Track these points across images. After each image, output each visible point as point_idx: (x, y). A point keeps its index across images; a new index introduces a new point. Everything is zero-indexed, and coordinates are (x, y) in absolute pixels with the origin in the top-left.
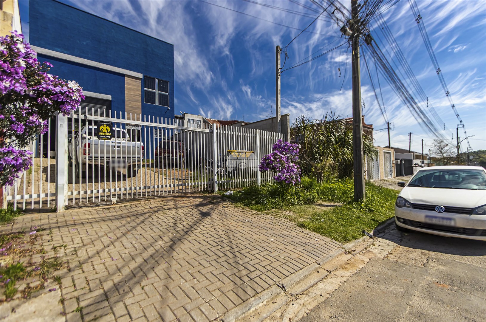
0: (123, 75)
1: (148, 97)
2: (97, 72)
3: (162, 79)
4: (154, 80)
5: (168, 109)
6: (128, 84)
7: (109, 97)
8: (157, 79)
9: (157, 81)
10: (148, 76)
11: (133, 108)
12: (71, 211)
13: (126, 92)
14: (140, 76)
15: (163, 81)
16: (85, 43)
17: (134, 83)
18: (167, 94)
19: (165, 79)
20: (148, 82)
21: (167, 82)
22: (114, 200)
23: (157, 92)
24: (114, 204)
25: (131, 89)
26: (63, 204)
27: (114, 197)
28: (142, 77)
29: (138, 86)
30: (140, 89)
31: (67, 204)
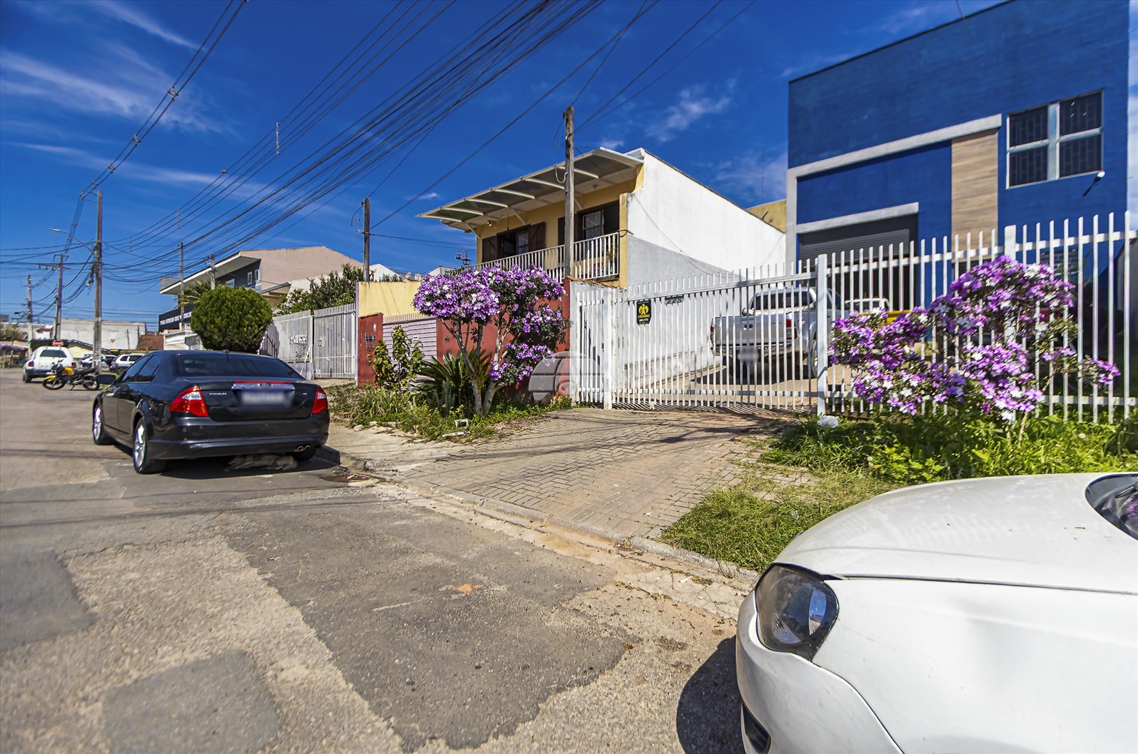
0: (947, 143)
3: (1073, 95)
4: (1044, 109)
5: (1098, 179)
6: (960, 158)
7: (914, 207)
8: (1054, 103)
9: (1054, 109)
10: (1022, 109)
11: (972, 212)
13: (955, 181)
14: (995, 121)
15: (1076, 100)
16: (865, 117)
17: (977, 149)
18: (1096, 131)
19: (1087, 93)
20: (1026, 125)
21: (1096, 96)
22: (652, 404)
23: (1055, 140)
24: (651, 410)
25: (967, 169)
26: (609, 401)
27: (652, 400)
28: (999, 124)
29: (990, 151)
30: (996, 155)
31: (614, 402)
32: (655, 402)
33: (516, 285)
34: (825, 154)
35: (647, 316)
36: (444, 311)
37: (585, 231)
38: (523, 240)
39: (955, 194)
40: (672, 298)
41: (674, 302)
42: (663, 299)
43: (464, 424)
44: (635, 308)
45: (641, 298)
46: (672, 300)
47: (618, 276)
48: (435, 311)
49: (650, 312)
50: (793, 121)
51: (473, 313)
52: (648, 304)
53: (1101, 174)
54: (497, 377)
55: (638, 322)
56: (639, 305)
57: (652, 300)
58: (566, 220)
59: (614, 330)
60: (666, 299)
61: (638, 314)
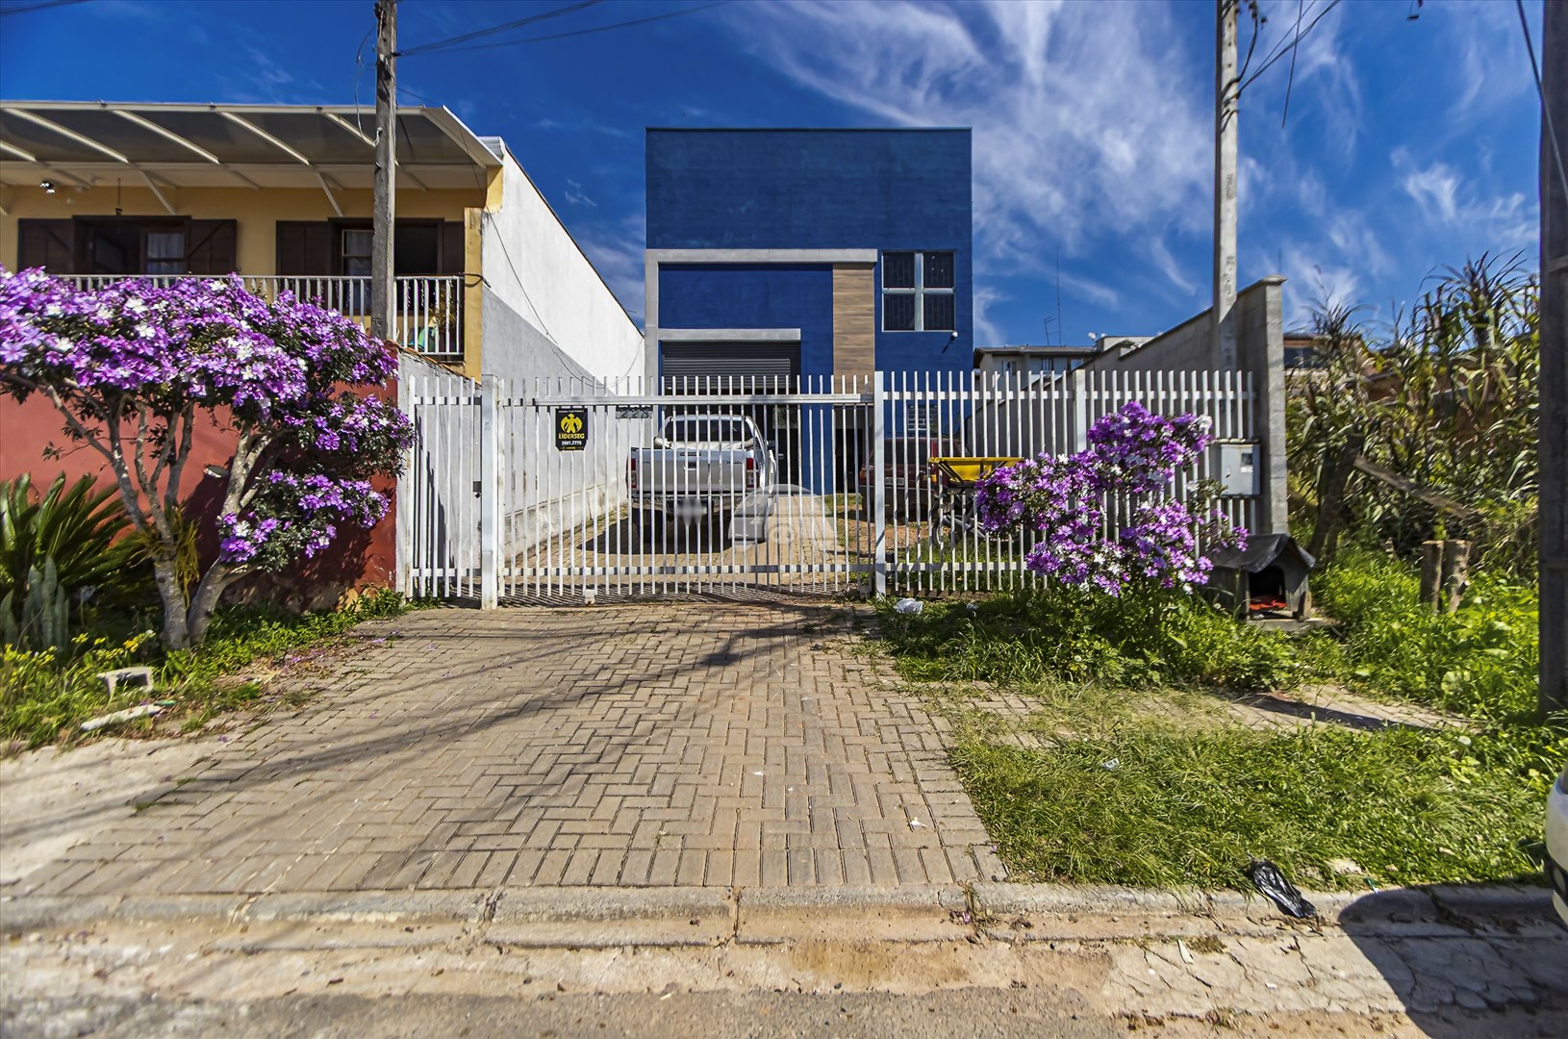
0: (828, 267)
1: (897, 312)
2: (769, 274)
3: (934, 248)
4: (911, 256)
5: (953, 338)
6: (842, 287)
7: (795, 334)
8: (919, 251)
9: (920, 258)
10: (894, 250)
11: (852, 351)
12: (511, 609)
13: (836, 311)
14: (871, 255)
15: (936, 254)
16: (743, 209)
17: (856, 281)
18: (950, 290)
19: (943, 247)
20: (896, 268)
21: (950, 255)
22: (590, 595)
23: (920, 291)
24: (589, 605)
25: (847, 301)
26: (491, 591)
27: (591, 587)
28: (875, 259)
29: (867, 287)
30: (872, 293)
31: (502, 594)
32: (595, 591)
33: (305, 336)
34: (695, 242)
35: (579, 436)
36: (123, 372)
37: (346, 260)
38: (156, 246)
39: (837, 327)
40: (629, 408)
41: (634, 417)
42: (612, 410)
43: (140, 681)
44: (551, 419)
45: (565, 400)
46: (630, 413)
47: (461, 358)
48: (89, 369)
49: (584, 430)
50: (652, 186)
51: (235, 388)
52: (583, 415)
53: (955, 334)
54: (244, 551)
55: (559, 445)
56: (561, 415)
57: (590, 409)
58: (377, 226)
59: (501, 457)
60: (618, 409)
61: (559, 430)
